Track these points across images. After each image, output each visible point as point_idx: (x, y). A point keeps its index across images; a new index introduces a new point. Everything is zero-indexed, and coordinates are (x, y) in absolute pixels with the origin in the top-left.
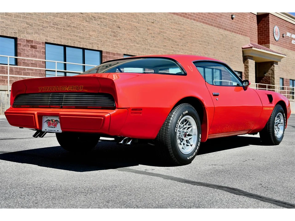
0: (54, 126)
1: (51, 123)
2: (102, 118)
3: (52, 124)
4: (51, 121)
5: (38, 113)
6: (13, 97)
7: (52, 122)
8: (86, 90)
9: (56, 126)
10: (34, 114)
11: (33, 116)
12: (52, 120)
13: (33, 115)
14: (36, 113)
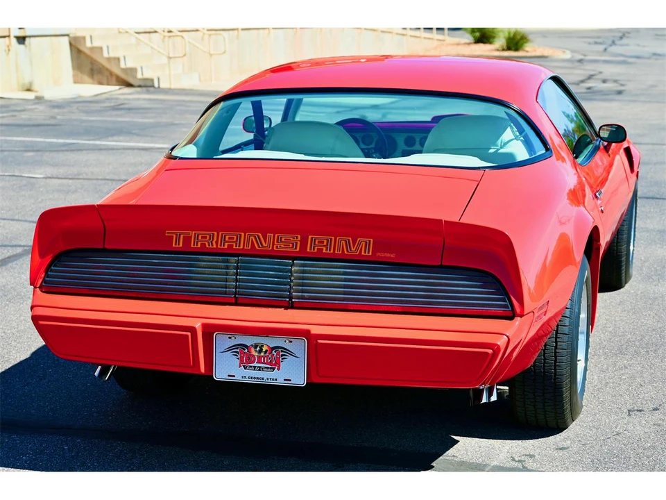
0: (271, 363)
1: (256, 354)
2: (490, 351)
3: (259, 358)
4: (253, 350)
5: (204, 326)
6: (42, 255)
7: (260, 351)
8: (388, 255)
9: (278, 363)
10: (192, 330)
11: (187, 336)
12: (256, 346)
13: (189, 334)
14: (198, 325)
